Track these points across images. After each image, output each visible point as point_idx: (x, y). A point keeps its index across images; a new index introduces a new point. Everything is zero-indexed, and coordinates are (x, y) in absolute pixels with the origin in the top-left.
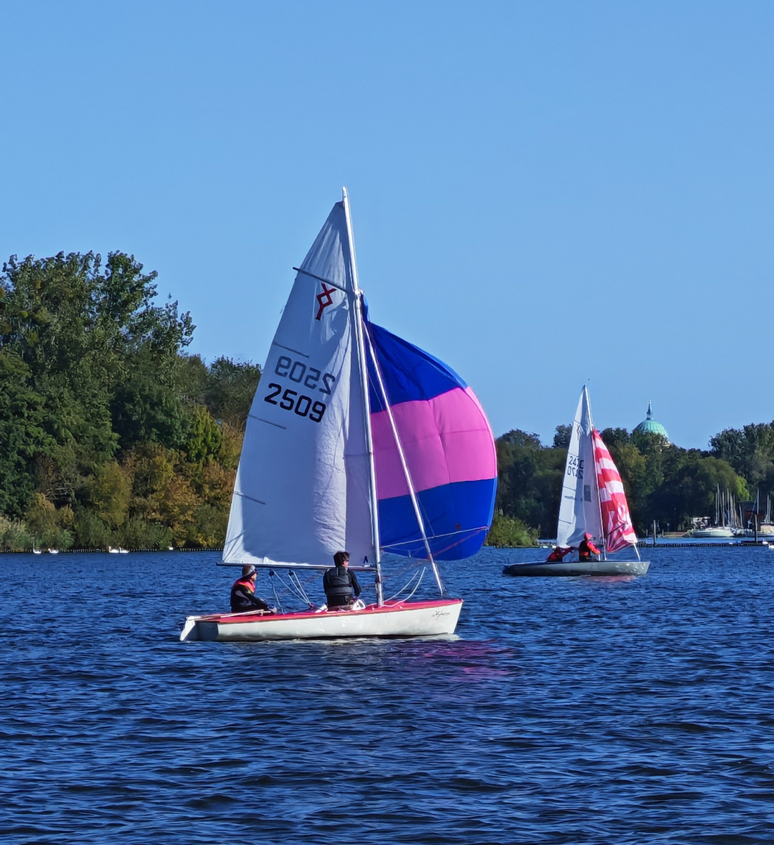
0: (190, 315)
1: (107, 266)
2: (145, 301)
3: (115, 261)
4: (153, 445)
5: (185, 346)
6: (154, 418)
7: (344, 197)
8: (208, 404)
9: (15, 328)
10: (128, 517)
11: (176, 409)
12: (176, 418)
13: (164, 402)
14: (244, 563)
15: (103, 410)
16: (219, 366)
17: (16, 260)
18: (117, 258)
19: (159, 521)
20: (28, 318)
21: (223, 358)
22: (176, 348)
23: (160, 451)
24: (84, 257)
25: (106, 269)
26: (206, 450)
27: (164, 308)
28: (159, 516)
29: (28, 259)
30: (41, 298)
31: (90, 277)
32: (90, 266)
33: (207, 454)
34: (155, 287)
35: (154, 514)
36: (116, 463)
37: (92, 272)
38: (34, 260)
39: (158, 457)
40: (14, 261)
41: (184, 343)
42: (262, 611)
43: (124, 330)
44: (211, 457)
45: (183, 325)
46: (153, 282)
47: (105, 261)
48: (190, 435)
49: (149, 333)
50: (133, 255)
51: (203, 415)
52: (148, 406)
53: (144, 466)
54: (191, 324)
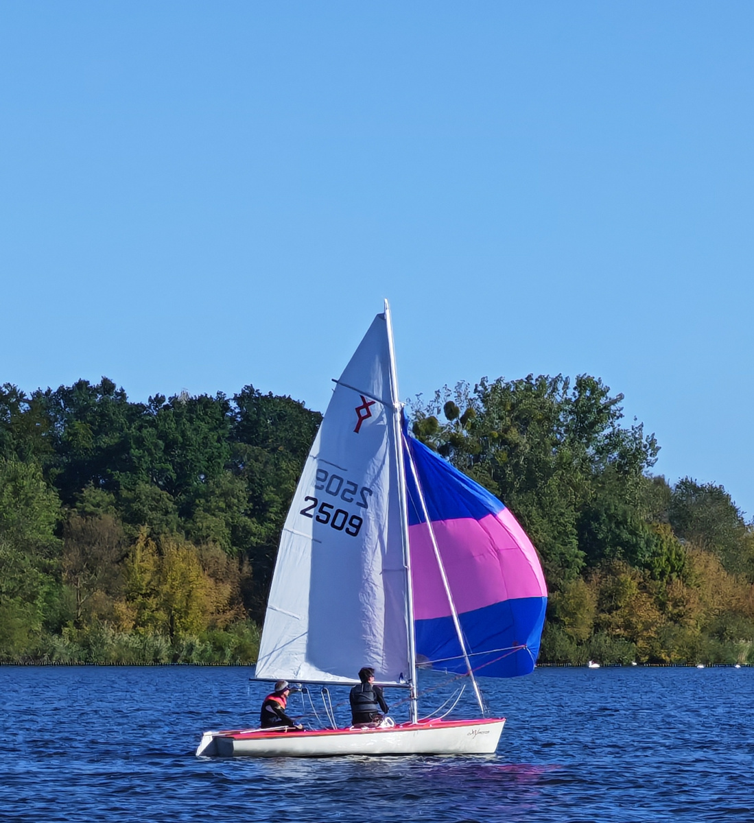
0: (655, 438)
1: (575, 388)
2: (611, 423)
3: (583, 384)
4: (618, 563)
5: (650, 467)
6: (618, 536)
7: (385, 309)
8: (672, 524)
9: (486, 447)
10: (592, 632)
11: (641, 527)
12: (640, 537)
13: (629, 520)
14: (278, 678)
15: (570, 528)
16: (683, 487)
17: (487, 382)
18: (584, 381)
19: (623, 637)
20: (498, 438)
21: (687, 479)
22: (641, 468)
23: (624, 569)
24: (553, 380)
25: (574, 391)
26: (670, 568)
27: (631, 430)
28: (623, 632)
29: (499, 381)
30: (512, 420)
31: (558, 398)
32: (559, 389)
33: (671, 572)
34: (622, 409)
35: (618, 630)
36: (581, 579)
37: (561, 394)
38: (504, 381)
39: (623, 575)
40: (485, 382)
41: (650, 464)
42: (286, 728)
43: (591, 451)
44: (674, 575)
45: (648, 447)
46: (619, 405)
47: (573, 383)
48: (654, 554)
49: (615, 453)
50: (600, 378)
51: (668, 534)
52: (613, 526)
53: (609, 582)
54: (656, 445)
